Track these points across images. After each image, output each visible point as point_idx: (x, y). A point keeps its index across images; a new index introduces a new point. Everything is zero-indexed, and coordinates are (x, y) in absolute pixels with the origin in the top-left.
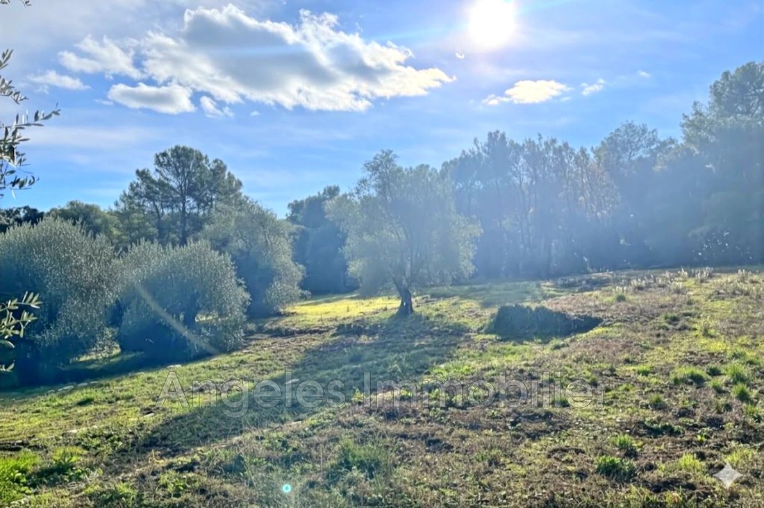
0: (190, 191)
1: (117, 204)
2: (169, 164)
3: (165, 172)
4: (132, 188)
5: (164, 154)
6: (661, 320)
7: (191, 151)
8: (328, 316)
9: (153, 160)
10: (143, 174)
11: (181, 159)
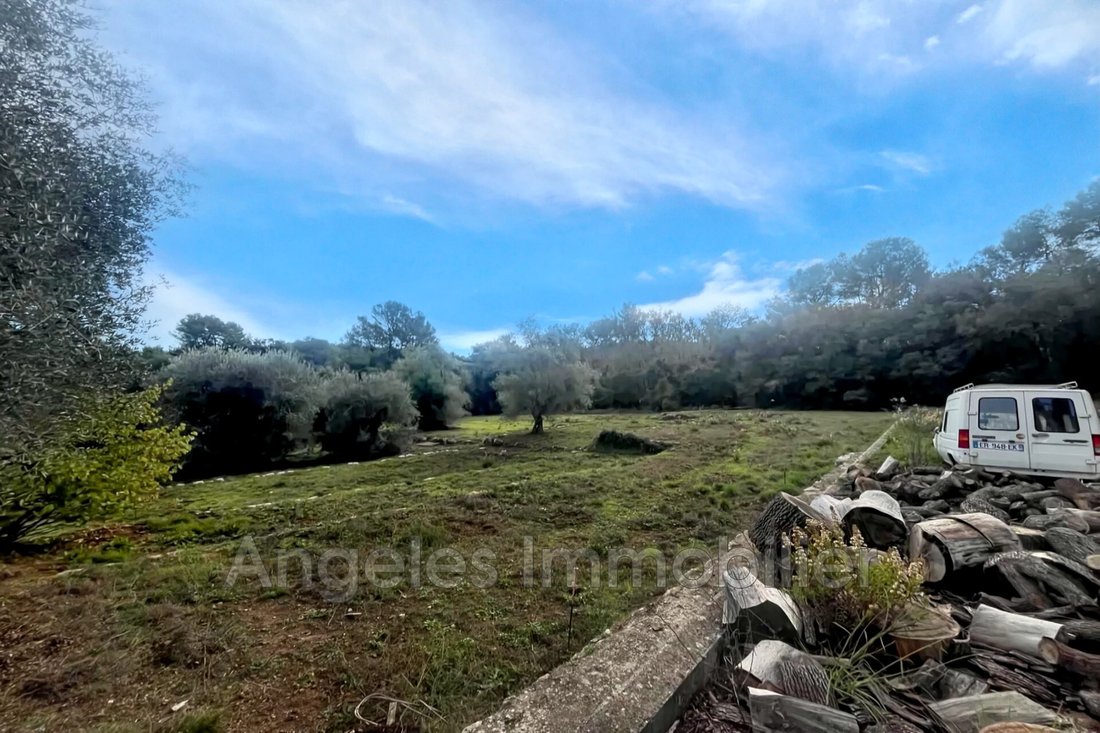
0: (396, 333)
1: (342, 340)
2: (382, 313)
3: (378, 318)
4: (354, 329)
5: (379, 306)
6: (711, 449)
7: (400, 305)
8: (483, 432)
9: (371, 310)
10: (362, 319)
11: (392, 310)
